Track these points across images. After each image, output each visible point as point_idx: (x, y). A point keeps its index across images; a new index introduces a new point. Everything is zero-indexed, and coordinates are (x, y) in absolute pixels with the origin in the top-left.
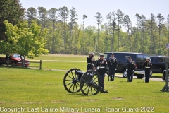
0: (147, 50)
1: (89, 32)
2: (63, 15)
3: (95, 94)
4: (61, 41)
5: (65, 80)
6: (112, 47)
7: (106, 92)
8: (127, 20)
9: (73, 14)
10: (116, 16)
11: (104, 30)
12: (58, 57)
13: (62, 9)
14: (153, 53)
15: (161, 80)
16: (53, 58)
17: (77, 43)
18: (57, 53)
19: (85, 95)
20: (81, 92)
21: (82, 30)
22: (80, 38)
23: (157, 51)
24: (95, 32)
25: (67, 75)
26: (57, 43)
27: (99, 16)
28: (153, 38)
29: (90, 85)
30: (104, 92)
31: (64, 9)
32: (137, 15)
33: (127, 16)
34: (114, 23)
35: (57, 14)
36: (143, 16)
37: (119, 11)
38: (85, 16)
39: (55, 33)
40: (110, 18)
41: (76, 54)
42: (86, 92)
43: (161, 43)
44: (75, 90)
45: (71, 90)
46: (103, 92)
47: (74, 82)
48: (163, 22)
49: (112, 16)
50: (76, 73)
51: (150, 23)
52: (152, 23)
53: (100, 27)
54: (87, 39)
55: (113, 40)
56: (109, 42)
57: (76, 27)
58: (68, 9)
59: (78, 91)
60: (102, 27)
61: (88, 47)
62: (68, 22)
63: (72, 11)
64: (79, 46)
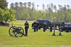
0: (63, 19)
1: (40, 12)
2: (29, 5)
4: (28, 15)
6: (49, 18)
8: (55, 7)
9: (33, 5)
11: (46, 11)
13: (29, 3)
14: (65, 20)
17: (35, 16)
21: (37, 11)
22: (36, 14)
23: (67, 19)
24: (42, 12)
27: (43, 5)
28: (65, 14)
31: (30, 3)
32: (59, 5)
33: (55, 6)
34: (50, 9)
35: (27, 5)
36: (61, 6)
37: (52, 4)
38: (38, 6)
39: (26, 12)
40: (48, 6)
43: (69, 16)
48: (69, 8)
49: (49, 6)
51: (64, 8)
52: (65, 8)
54: (39, 15)
57: (35, 10)
58: (31, 3)
61: (40, 18)
62: (31, 8)
63: (33, 4)
64: (36, 17)
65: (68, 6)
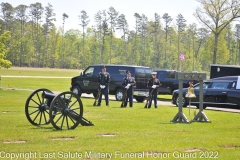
0: (150, 62)
1: (71, 37)
2: (36, 14)
3: (73, 128)
4: (32, 49)
5: (27, 107)
6: (103, 58)
7: (90, 124)
8: (122, 21)
9: (49, 12)
10: (108, 16)
11: (92, 35)
12: (27, 71)
13: (34, 6)
14: (157, 66)
15: (170, 103)
16: (20, 73)
18: (26, 65)
19: (58, 129)
20: (50, 125)
21: (61, 34)
22: (58, 45)
23: (162, 63)
24: (79, 37)
25: (30, 98)
26: (26, 52)
27: (84, 15)
28: (158, 46)
29: (66, 114)
30: (87, 125)
31: (37, 6)
32: (137, 15)
33: (123, 17)
34: (105, 26)
35: (28, 12)
36: (144, 16)
37: (112, 9)
38: (65, 15)
39: (24, 39)
40: (100, 18)
41: (53, 66)
42: (58, 125)
43: (168, 52)
44: (43, 122)
45: (37, 121)
46: (84, 124)
47: (42, 109)
48: (170, 25)
49: (102, 16)
50: (44, 96)
51: (154, 26)
52: (156, 25)
53: (85, 31)
54: (68, 47)
55: (103, 48)
56: (98, 50)
57: (53, 30)
58: (43, 6)
59: (47, 123)
60: (89, 31)
61: (69, 58)
62: (42, 24)
63: (48, 9)
64: (57, 56)
65: (166, 17)
